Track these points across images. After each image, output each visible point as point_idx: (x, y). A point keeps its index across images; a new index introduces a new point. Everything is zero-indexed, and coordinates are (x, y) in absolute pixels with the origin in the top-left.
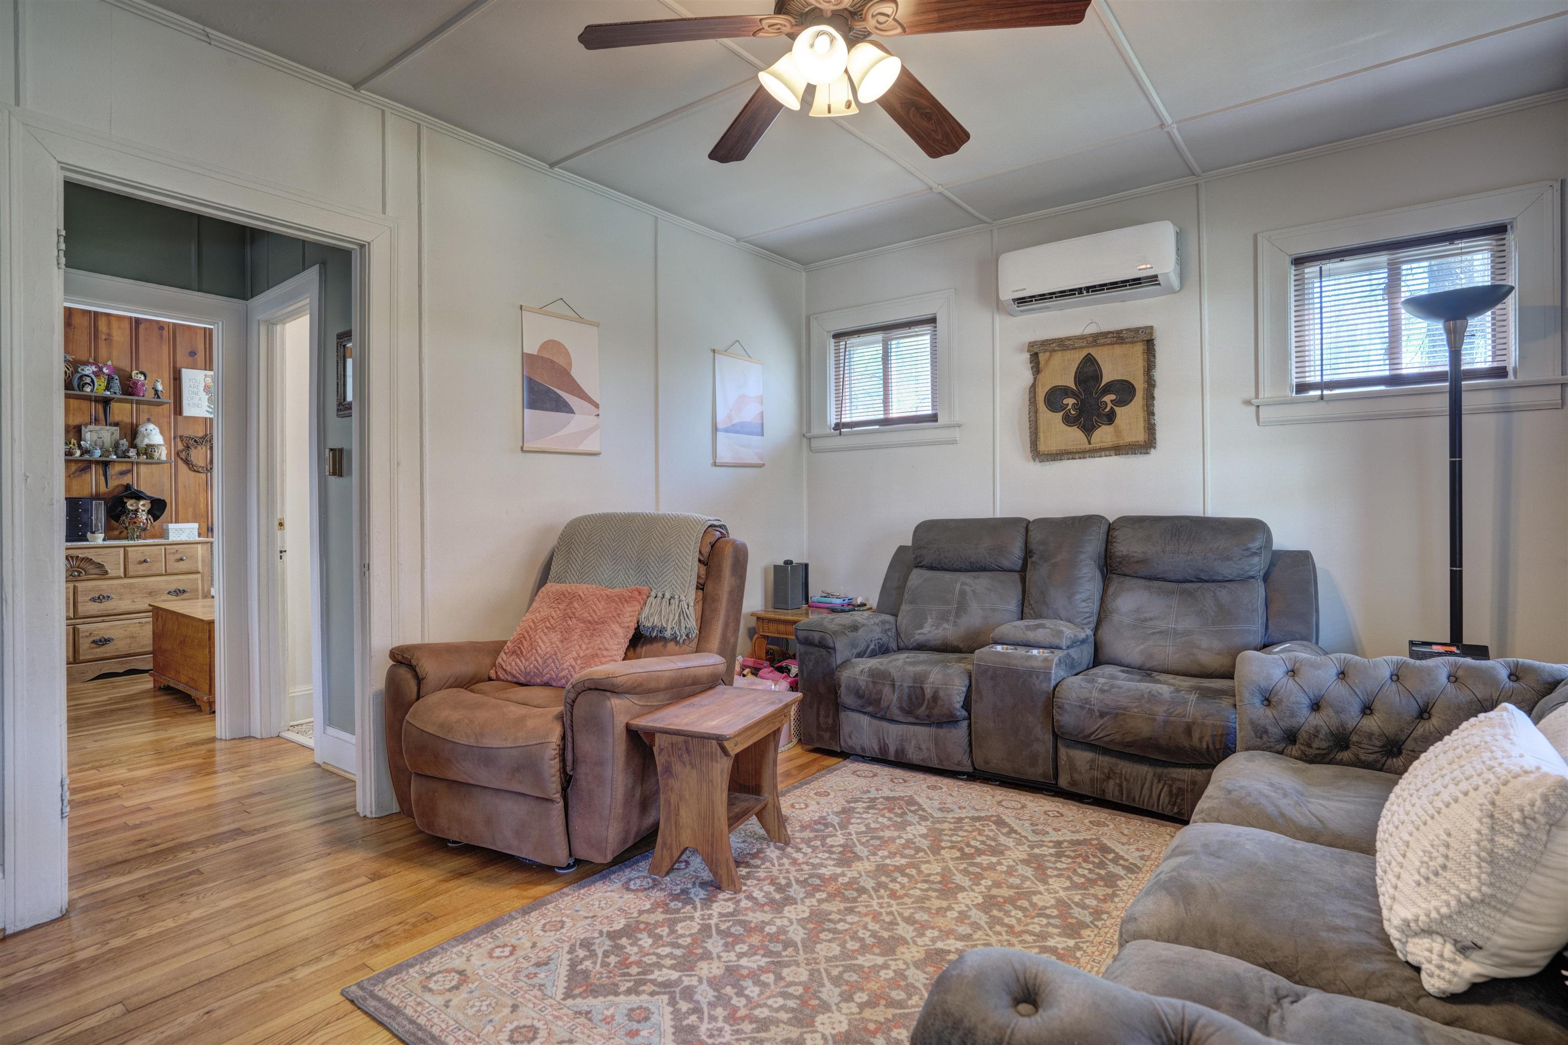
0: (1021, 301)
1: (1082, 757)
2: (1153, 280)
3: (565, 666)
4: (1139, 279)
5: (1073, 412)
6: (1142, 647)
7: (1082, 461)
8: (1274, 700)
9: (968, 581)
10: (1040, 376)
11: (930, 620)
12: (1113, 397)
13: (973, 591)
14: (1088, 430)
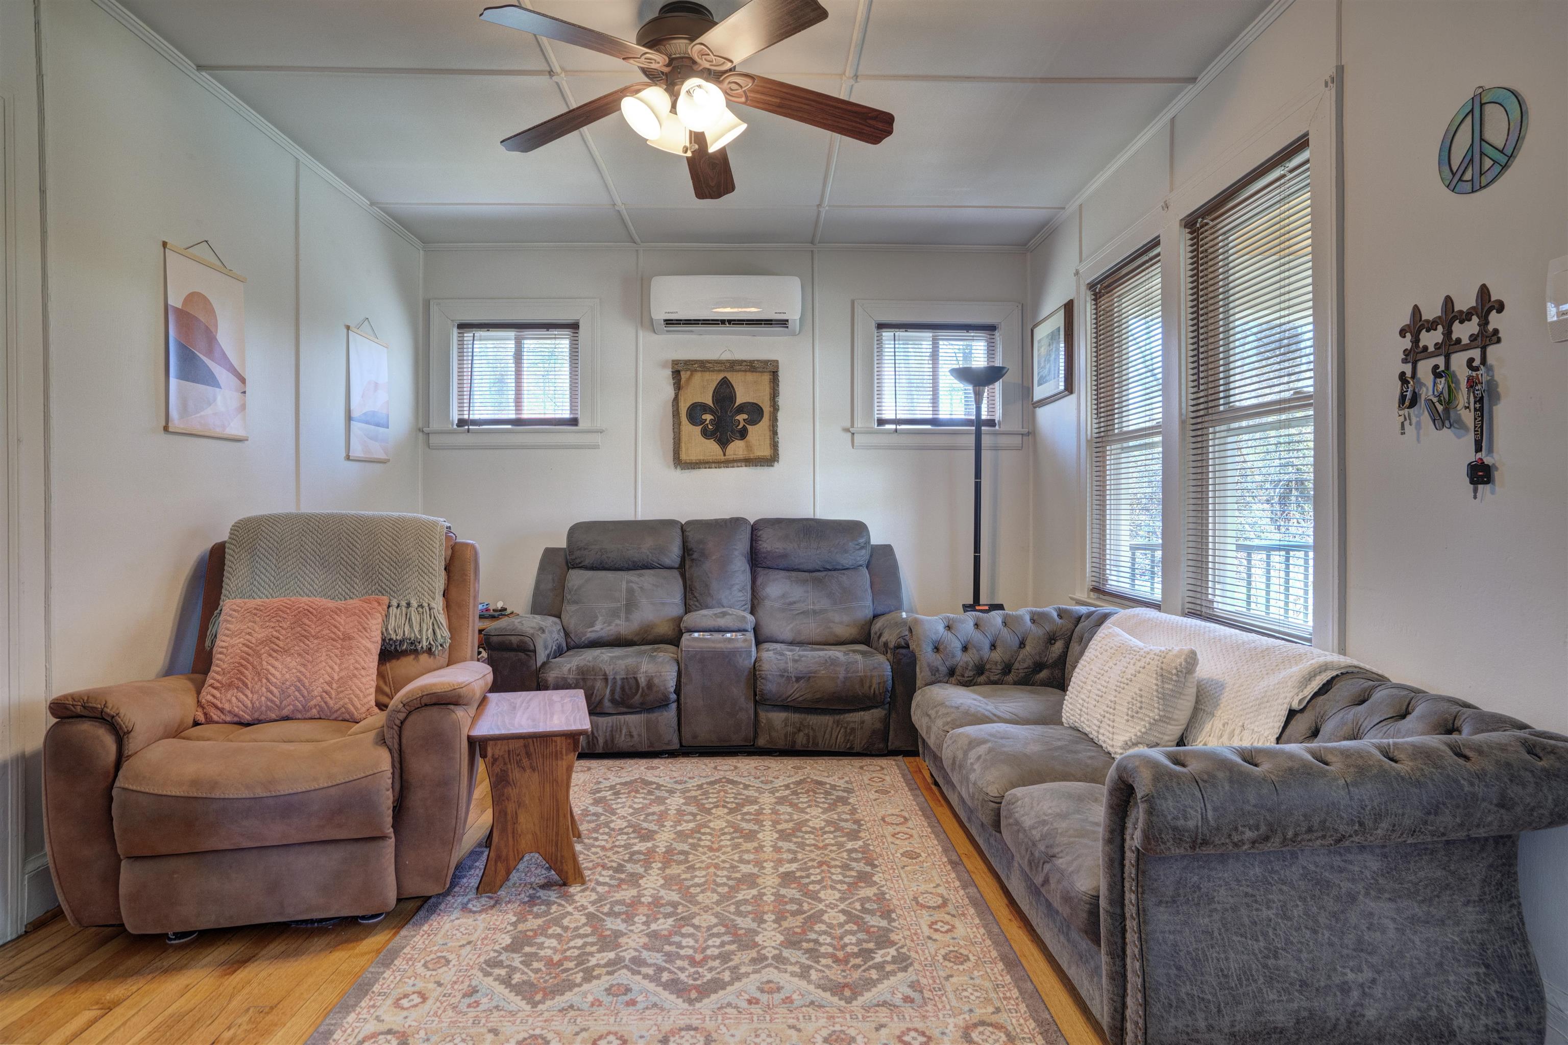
0: (668, 322)
1: (778, 718)
2: (784, 323)
3: (316, 693)
4: (771, 320)
5: (710, 427)
6: (791, 626)
7: (718, 470)
8: (941, 647)
9: (634, 578)
10: (681, 392)
11: (600, 618)
12: (745, 416)
13: (641, 588)
14: (724, 443)
